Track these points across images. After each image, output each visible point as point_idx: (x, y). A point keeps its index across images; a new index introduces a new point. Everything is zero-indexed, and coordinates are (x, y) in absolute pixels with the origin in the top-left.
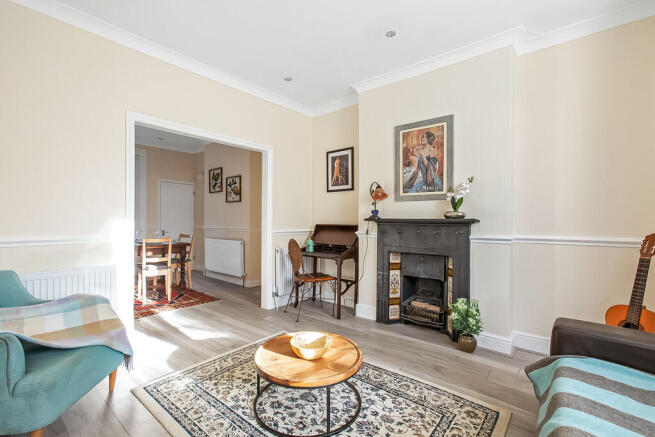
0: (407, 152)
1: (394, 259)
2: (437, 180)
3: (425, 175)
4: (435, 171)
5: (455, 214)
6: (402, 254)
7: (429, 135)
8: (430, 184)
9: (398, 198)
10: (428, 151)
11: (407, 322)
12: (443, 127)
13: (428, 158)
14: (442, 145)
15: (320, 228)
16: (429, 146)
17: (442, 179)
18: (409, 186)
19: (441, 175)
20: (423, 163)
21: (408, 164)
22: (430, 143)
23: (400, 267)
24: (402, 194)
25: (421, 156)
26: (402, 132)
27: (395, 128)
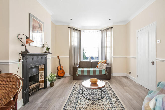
0: (34, 27)
7: (39, 25)
22: (40, 28)
26: (32, 17)
27: (30, 14)
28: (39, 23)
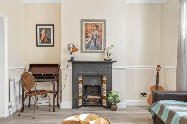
0: (86, 32)
1: (80, 79)
2: (100, 45)
3: (95, 42)
4: (99, 41)
5: (108, 59)
6: (83, 76)
7: (97, 26)
8: (96, 46)
9: (82, 52)
10: (96, 33)
11: (85, 106)
12: (102, 23)
13: (96, 36)
14: (102, 31)
15: (32, 66)
16: (96, 30)
17: (102, 45)
18: (87, 47)
19: (101, 43)
20: (94, 37)
21: (87, 37)
22: (97, 30)
23: (82, 82)
24: (84, 50)
25: (93, 35)
26: (84, 23)
27: (81, 20)
28: (96, 23)
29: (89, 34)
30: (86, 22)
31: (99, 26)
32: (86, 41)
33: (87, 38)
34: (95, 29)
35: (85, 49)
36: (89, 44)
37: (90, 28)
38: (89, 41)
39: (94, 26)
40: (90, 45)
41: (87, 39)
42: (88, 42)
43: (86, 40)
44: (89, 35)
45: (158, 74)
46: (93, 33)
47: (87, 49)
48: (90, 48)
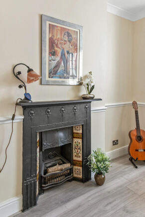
0: (52, 43)
3: (66, 65)
4: (72, 64)
5: (89, 96)
7: (69, 35)
8: (69, 73)
9: (44, 83)
10: (68, 47)
12: (77, 33)
13: (68, 52)
17: (76, 70)
18: (53, 74)
20: (64, 55)
21: (53, 53)
22: (70, 42)
24: (48, 79)
25: (63, 50)
26: (48, 23)
27: (41, 16)
28: (69, 29)
29: (56, 48)
30: (51, 23)
31: (74, 36)
32: (50, 61)
33: (53, 55)
34: (66, 39)
35: (49, 77)
36: (55, 67)
37: (59, 36)
38: (56, 61)
39: (65, 34)
40: (57, 70)
41: (53, 57)
42: (54, 63)
43: (51, 59)
44: (57, 51)
45: (136, 113)
46: (64, 46)
47: (52, 77)
48: (58, 75)
